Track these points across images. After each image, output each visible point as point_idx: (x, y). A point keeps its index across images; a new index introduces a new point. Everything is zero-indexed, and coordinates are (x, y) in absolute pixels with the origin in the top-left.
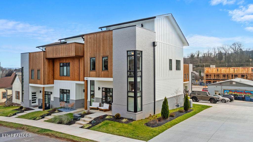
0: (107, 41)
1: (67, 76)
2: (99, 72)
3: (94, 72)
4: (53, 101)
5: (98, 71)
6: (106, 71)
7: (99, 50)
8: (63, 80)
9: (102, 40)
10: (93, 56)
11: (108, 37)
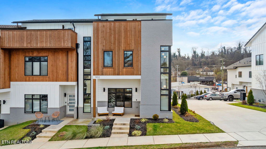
0: (132, 32)
1: (40, 75)
2: (119, 69)
3: (110, 69)
4: (9, 114)
5: (117, 68)
6: (131, 68)
7: (119, 42)
8: (33, 81)
9: (123, 31)
10: (108, 49)
11: (133, 27)
